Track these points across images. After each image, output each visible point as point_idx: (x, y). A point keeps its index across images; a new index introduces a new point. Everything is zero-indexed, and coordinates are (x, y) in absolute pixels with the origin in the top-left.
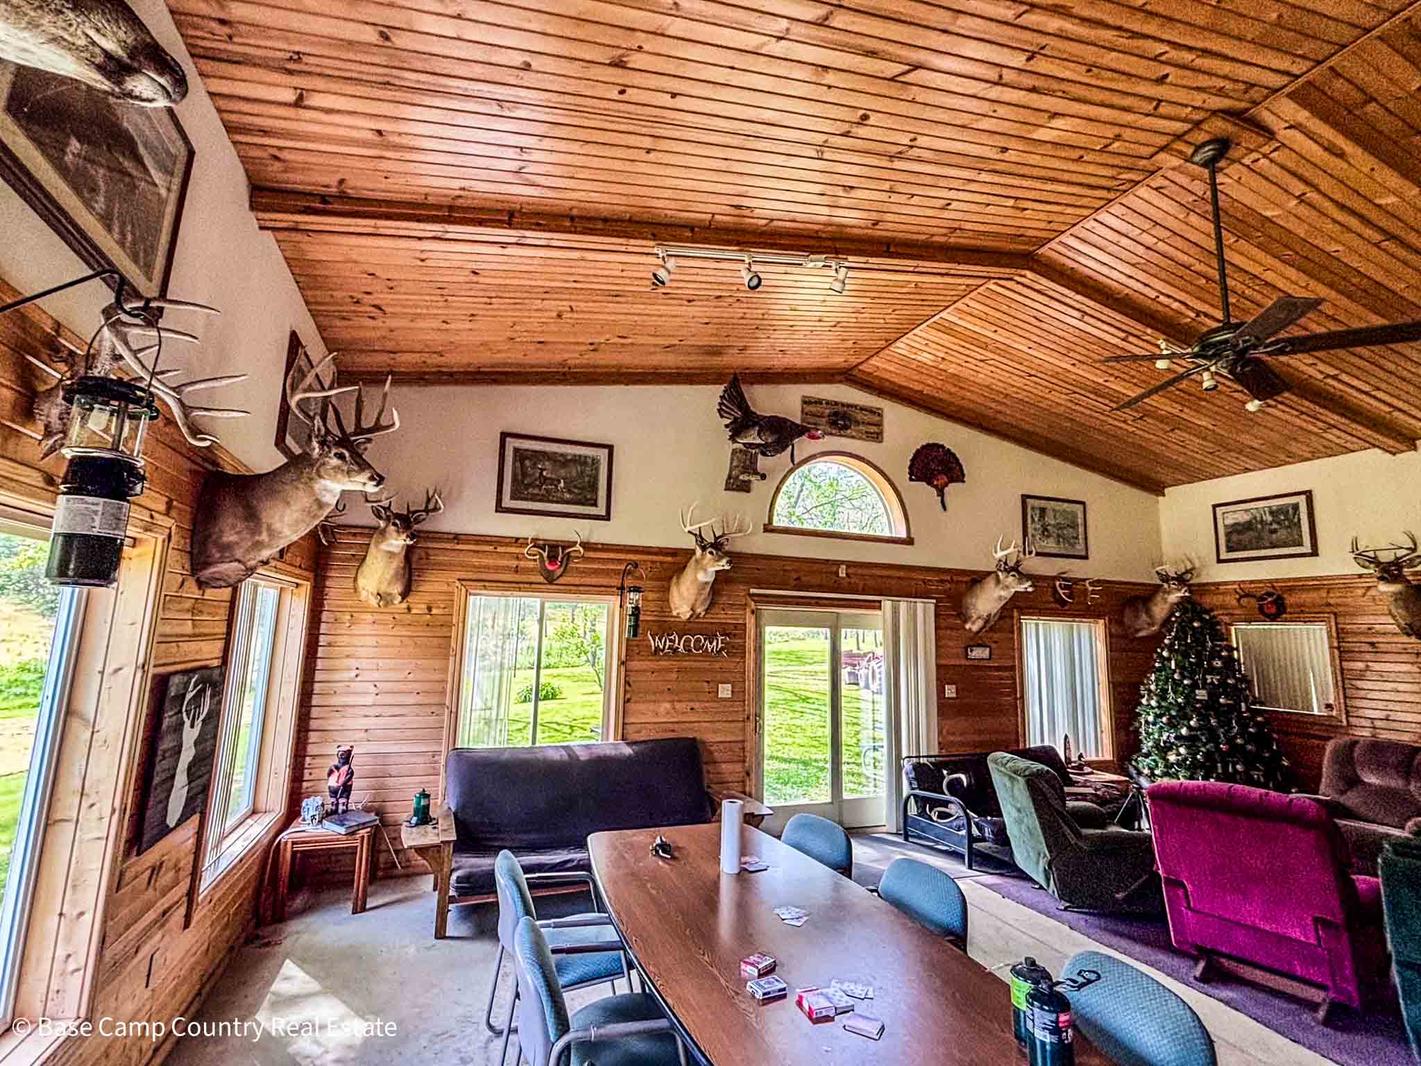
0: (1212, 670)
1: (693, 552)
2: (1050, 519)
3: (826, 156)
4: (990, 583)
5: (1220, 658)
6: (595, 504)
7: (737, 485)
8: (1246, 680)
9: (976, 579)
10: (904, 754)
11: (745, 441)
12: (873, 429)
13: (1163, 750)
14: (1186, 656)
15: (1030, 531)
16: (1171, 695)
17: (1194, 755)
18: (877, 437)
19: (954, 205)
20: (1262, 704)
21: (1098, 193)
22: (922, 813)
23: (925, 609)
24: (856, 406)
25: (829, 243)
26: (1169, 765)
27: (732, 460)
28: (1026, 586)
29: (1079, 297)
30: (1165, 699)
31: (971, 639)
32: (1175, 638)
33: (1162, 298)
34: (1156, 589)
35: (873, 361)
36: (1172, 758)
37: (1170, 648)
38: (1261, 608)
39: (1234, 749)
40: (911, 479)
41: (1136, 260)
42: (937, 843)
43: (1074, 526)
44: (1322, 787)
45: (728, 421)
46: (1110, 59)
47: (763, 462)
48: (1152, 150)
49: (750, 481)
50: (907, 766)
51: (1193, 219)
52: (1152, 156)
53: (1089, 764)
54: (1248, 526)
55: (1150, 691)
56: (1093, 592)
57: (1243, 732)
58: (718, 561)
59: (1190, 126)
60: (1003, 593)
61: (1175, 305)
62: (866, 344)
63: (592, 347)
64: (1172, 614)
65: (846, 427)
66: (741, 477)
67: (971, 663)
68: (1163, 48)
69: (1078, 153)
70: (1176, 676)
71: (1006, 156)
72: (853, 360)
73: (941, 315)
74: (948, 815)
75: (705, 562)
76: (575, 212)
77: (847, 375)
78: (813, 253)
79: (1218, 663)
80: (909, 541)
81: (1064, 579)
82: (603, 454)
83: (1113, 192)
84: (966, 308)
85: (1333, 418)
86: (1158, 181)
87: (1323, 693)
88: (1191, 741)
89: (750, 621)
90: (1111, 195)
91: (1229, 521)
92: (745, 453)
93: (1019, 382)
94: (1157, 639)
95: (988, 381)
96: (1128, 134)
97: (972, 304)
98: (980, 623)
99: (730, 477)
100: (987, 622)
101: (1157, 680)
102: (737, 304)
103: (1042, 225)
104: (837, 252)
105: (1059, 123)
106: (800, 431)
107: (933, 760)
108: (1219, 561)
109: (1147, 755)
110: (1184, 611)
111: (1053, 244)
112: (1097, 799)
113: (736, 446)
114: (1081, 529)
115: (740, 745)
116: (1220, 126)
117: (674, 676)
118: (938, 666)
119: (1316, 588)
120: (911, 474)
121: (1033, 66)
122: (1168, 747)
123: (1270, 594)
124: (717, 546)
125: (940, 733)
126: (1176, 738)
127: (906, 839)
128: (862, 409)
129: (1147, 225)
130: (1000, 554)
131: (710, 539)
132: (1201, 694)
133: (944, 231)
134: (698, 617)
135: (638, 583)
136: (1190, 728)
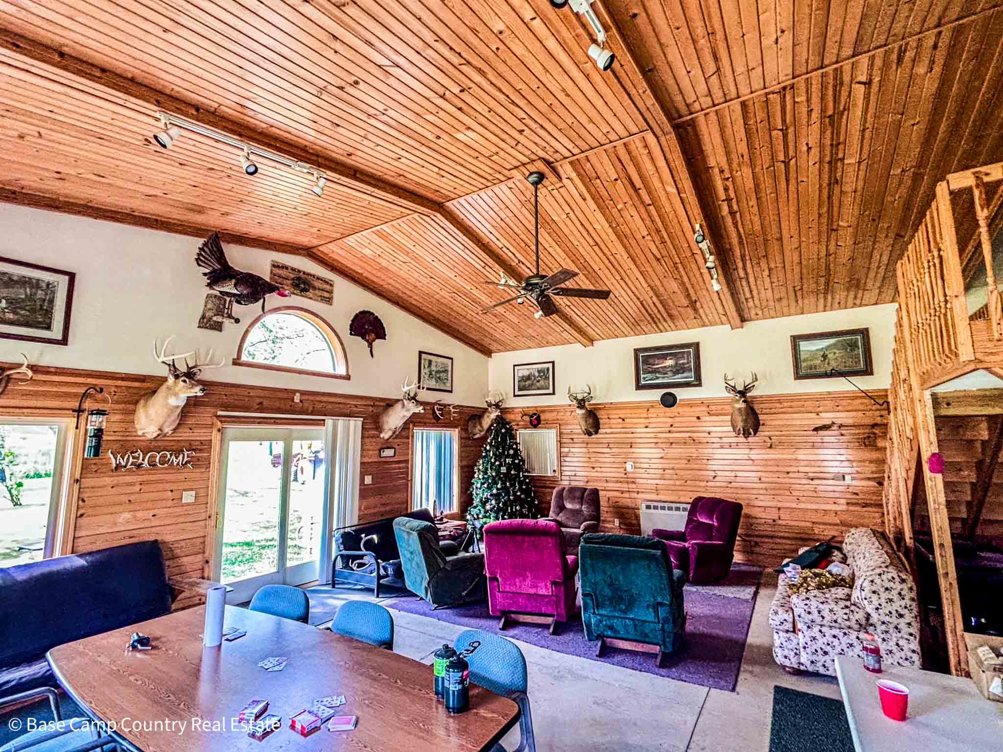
0: (508, 456)
1: (165, 379)
2: (433, 368)
3: (323, 97)
4: (399, 406)
5: (513, 449)
6: (48, 327)
7: (209, 324)
8: (523, 460)
9: (389, 404)
10: (335, 527)
11: (222, 289)
12: (326, 295)
13: (484, 503)
14: (498, 449)
15: (423, 374)
16: (489, 471)
17: (498, 504)
18: (329, 300)
19: (403, 160)
20: (529, 472)
21: (483, 181)
22: (346, 566)
23: (355, 425)
24: (314, 276)
25: (315, 158)
26: (486, 512)
27: (206, 302)
28: (420, 409)
29: (464, 237)
30: (486, 473)
31: (382, 444)
32: (494, 438)
33: (504, 249)
34: (485, 410)
35: (330, 246)
36: (488, 507)
37: (490, 444)
38: (531, 422)
39: (517, 498)
40: (351, 334)
41: (495, 224)
42: (356, 585)
43: (446, 371)
44: (551, 513)
45: (207, 271)
46: (500, 110)
47: (237, 309)
48: (512, 167)
49: (222, 323)
50: (337, 535)
51: (524, 210)
52: (509, 170)
53: (446, 517)
54: (528, 378)
55: (479, 470)
56: (454, 412)
57: (521, 489)
58: (192, 388)
59: (528, 161)
60: (405, 414)
61: (510, 254)
62: (326, 233)
63: (58, 176)
64: (492, 425)
65: (306, 290)
66: (215, 318)
67: (383, 459)
68: (525, 116)
69: (477, 154)
70: (493, 460)
71: (438, 141)
72: (315, 242)
73: (383, 227)
74: (363, 565)
75: (177, 389)
76: (65, 49)
77: (309, 252)
78: (301, 161)
79: (511, 452)
80: (348, 377)
81: (440, 405)
82: (63, 282)
83: (489, 182)
84: (398, 227)
85: (567, 327)
86: (510, 183)
87: (552, 464)
88: (497, 497)
89: (215, 437)
90: (489, 184)
91: (520, 375)
92: (219, 298)
93: (425, 281)
94: (484, 438)
95: (405, 276)
96: (502, 153)
97: (402, 225)
98: (390, 433)
99: (203, 317)
100: (394, 433)
101: (483, 463)
102: (227, 179)
103: (451, 189)
104: (319, 165)
105: (470, 133)
106: (270, 288)
107: (354, 528)
108: (515, 396)
109: (475, 507)
110: (498, 423)
111: (454, 202)
112: (451, 537)
113: (212, 292)
114: (450, 373)
115: (201, 540)
116: (541, 166)
117: (137, 488)
118: (362, 464)
119: (552, 411)
120: (351, 330)
121: (462, 95)
122: (487, 500)
123: (535, 414)
124: (190, 375)
125: (360, 509)
126: (491, 495)
127: (334, 587)
128: (318, 278)
129: (503, 207)
130: (406, 389)
131: (184, 369)
132: (503, 470)
133: (394, 174)
134: (165, 436)
135: (100, 406)
136: (498, 489)
